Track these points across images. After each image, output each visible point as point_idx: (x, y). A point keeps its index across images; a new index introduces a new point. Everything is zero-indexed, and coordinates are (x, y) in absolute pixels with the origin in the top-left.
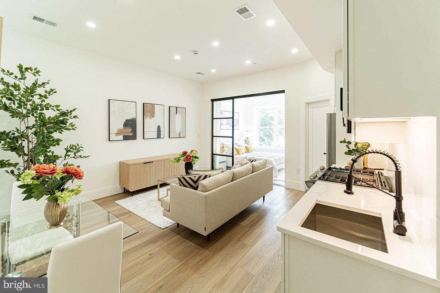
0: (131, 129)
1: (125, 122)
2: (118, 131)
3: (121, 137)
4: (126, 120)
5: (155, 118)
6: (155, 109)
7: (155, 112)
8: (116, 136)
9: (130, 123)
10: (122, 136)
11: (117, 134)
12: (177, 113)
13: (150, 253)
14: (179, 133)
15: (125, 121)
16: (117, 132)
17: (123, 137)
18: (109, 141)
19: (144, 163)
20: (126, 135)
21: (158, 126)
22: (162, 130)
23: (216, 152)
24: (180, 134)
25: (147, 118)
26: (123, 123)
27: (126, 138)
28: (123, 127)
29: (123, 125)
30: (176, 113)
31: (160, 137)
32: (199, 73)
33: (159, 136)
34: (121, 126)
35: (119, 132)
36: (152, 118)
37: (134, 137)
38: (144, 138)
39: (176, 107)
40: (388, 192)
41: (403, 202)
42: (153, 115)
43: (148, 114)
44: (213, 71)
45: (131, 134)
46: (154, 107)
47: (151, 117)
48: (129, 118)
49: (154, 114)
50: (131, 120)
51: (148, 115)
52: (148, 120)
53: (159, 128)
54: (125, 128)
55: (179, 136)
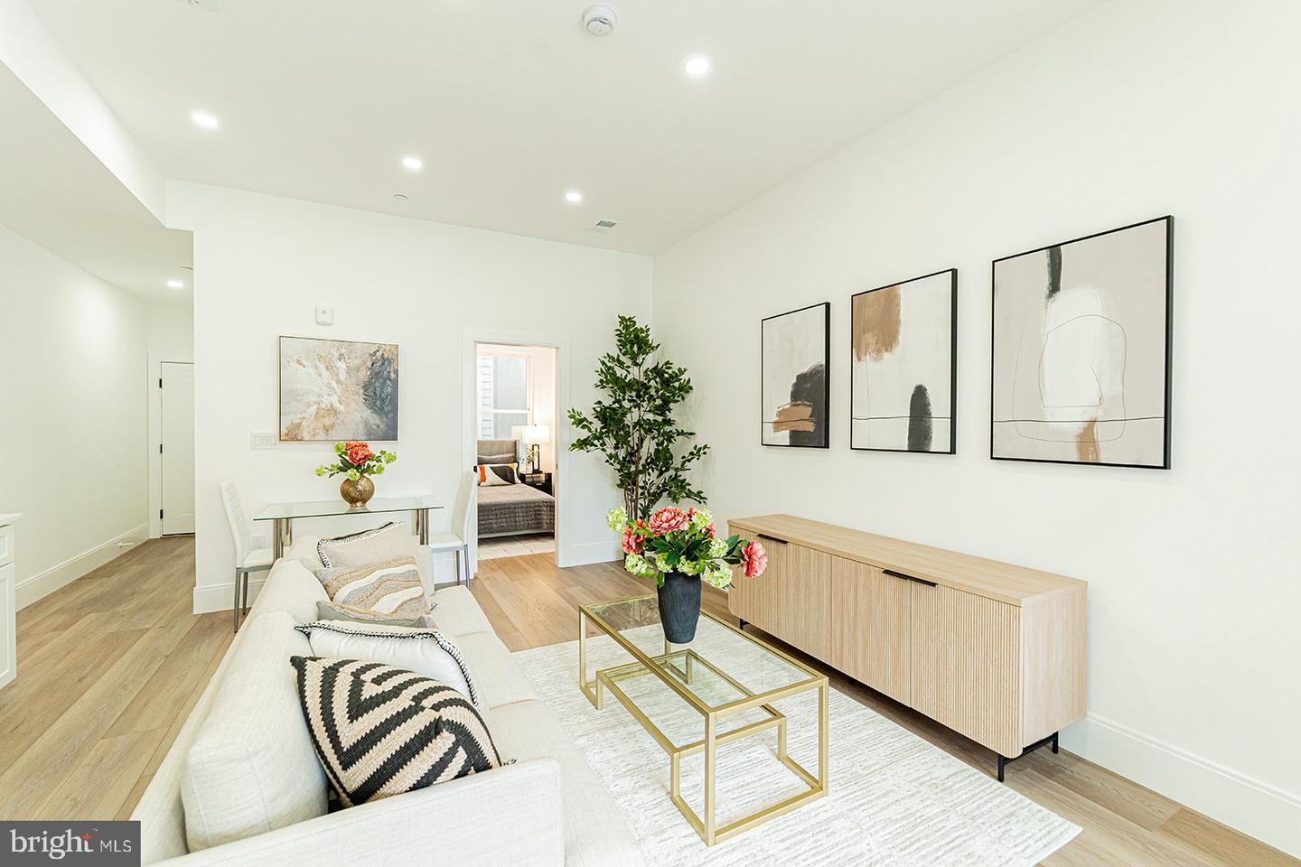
0: (811, 409)
1: (793, 385)
2: (780, 414)
3: (784, 436)
4: (798, 376)
5: (898, 350)
6: (898, 305)
7: (897, 322)
8: (776, 430)
9: (809, 385)
10: (788, 431)
11: (778, 425)
12: (1055, 287)
14: (1077, 428)
15: (795, 381)
16: (777, 419)
17: (792, 436)
18: (762, 444)
20: (797, 428)
21: (912, 391)
22: (937, 409)
24: (1087, 437)
25: (863, 357)
26: (790, 389)
27: (798, 440)
28: (789, 401)
29: (792, 392)
30: (1047, 290)
31: (928, 445)
33: (919, 441)
34: (786, 401)
35: (782, 418)
36: (886, 355)
37: (819, 439)
38: (851, 447)
39: (1054, 251)
42: (888, 339)
43: (870, 338)
45: (810, 427)
46: (896, 296)
47: (879, 351)
48: (805, 370)
49: (897, 331)
50: (811, 373)
51: (867, 346)
52: (866, 366)
53: (919, 399)
54: (795, 405)
55: (1081, 450)
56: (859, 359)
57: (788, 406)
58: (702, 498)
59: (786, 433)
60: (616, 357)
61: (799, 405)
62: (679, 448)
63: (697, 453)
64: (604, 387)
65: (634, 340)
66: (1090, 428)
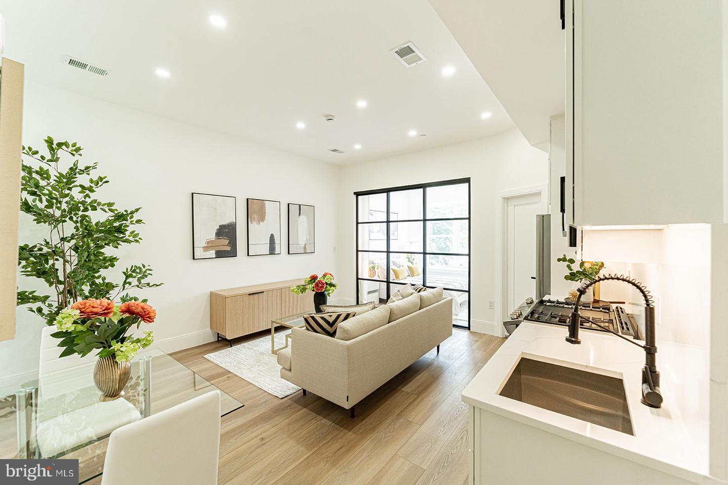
0: (228, 241)
1: (218, 229)
2: (208, 243)
3: (212, 253)
4: (220, 226)
5: (265, 222)
6: (265, 207)
7: (265, 213)
8: (205, 251)
9: (227, 230)
10: (214, 251)
11: (206, 249)
12: (300, 214)
13: (261, 437)
14: (303, 245)
15: (218, 227)
16: (206, 245)
17: (216, 254)
18: (194, 259)
19: (249, 294)
20: (220, 249)
21: (270, 235)
22: (277, 241)
23: (362, 276)
24: (305, 248)
25: (253, 222)
26: (215, 231)
27: (220, 254)
28: (214, 236)
29: (216, 233)
30: (298, 214)
31: (275, 252)
32: (335, 150)
33: (272, 251)
34: (213, 236)
35: (210, 245)
36: (261, 223)
37: (232, 253)
38: (248, 255)
39: (300, 205)
40: (631, 338)
41: (658, 356)
42: (262, 218)
43: (255, 216)
44: (358, 147)
45: (228, 248)
46: (265, 204)
47: (259, 221)
48: (225, 223)
49: (265, 216)
50: (228, 225)
51: (254, 218)
52: (253, 226)
53: (272, 237)
54: (218, 239)
55: (304, 251)
56: (251, 223)
57: (214, 239)
59: (214, 252)
61: (220, 239)
66: (305, 246)
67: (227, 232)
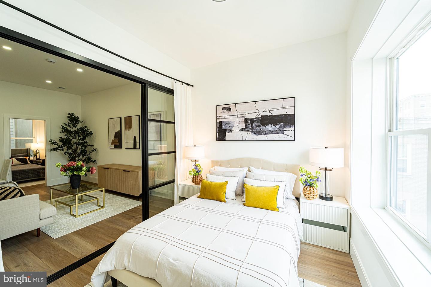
0: (118, 140)
2: (112, 141)
3: (113, 146)
4: (116, 133)
5: (132, 129)
7: (132, 124)
8: (112, 145)
11: (112, 144)
17: (114, 146)
18: (109, 148)
20: (116, 144)
21: (134, 137)
22: (137, 141)
26: (114, 135)
27: (116, 147)
33: (135, 147)
34: (113, 138)
36: (130, 130)
37: (120, 146)
38: (125, 148)
42: (130, 127)
43: (127, 126)
45: (118, 144)
46: (131, 119)
47: (129, 129)
48: (117, 131)
51: (127, 128)
52: (127, 131)
53: (135, 139)
54: (115, 139)
58: (95, 162)
59: (114, 145)
60: (68, 124)
62: (88, 149)
63: (94, 150)
64: (63, 133)
65: (73, 119)
66: (154, 144)
67: (118, 135)
